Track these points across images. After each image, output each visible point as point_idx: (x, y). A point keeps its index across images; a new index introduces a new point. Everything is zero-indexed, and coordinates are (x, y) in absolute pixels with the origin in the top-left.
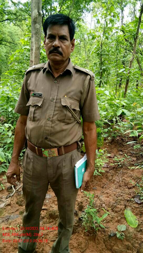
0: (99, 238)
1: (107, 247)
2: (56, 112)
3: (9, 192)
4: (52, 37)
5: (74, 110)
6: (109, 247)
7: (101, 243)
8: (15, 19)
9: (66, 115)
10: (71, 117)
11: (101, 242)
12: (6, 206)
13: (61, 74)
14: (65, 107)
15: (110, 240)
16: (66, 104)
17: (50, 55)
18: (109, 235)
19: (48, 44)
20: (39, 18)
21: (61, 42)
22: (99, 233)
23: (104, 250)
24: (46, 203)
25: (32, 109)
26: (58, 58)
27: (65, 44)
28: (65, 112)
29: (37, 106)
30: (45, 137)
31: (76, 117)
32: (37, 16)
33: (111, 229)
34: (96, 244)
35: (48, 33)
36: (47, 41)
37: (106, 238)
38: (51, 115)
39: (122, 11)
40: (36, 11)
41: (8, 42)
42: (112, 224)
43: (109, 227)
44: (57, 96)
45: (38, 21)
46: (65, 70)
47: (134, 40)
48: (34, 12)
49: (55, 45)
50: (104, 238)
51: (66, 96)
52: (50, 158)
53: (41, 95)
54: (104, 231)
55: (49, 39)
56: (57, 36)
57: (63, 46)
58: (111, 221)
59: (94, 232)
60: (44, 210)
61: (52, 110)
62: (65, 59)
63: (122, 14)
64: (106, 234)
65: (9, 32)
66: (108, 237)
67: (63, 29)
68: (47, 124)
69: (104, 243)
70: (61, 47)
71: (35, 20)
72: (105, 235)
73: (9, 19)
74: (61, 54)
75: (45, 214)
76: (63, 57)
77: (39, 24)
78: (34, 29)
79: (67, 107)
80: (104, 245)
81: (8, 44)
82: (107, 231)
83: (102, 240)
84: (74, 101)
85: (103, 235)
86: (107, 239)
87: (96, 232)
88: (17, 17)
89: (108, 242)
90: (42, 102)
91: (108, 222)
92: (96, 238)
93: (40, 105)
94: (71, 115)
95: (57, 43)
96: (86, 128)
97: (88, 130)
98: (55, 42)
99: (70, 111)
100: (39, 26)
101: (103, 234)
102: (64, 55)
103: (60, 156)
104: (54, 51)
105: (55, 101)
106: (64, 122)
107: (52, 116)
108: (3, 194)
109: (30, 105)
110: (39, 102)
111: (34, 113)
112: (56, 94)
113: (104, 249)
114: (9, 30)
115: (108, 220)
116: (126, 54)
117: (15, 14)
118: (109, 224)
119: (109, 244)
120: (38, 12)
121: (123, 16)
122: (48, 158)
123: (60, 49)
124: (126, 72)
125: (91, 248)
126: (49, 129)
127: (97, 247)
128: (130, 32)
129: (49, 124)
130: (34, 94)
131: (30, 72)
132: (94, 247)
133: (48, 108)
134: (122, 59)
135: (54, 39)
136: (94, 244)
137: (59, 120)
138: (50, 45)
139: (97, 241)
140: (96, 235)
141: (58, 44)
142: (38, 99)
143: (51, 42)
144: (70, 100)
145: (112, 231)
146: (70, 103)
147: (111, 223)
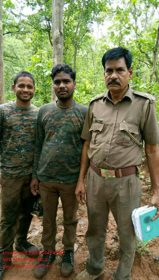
0: (144, 263)
1: (153, 271)
2: (114, 136)
3: (40, 219)
4: (110, 71)
5: (133, 134)
6: (156, 271)
7: (146, 268)
8: (17, 32)
9: (124, 139)
10: (129, 141)
11: (146, 266)
12: (40, 234)
13: (120, 100)
14: (124, 131)
15: (155, 264)
16: (124, 128)
17: (109, 86)
18: (154, 259)
19: (106, 77)
20: (61, 38)
21: (118, 74)
22: (143, 258)
23: (151, 275)
24: (81, 230)
25: (94, 134)
26: (116, 88)
27: (122, 75)
28: (123, 136)
29: (98, 131)
30: (104, 158)
31: (136, 141)
32: (59, 36)
33: (155, 253)
34: (141, 268)
35: (107, 67)
36: (106, 74)
37: (151, 262)
38: (110, 138)
39: (136, 21)
40: (58, 30)
41: (10, 57)
42: (156, 248)
43: (153, 251)
44: (116, 121)
45: (60, 41)
46: (123, 97)
47: (154, 53)
48: (56, 32)
49: (113, 77)
50: (149, 262)
51: (124, 121)
52: (107, 178)
53: (101, 122)
54: (149, 255)
55: (107, 73)
56: (114, 70)
57: (121, 77)
58: (154, 245)
59: (138, 257)
60: (81, 237)
61: (111, 134)
62: (123, 88)
63: (136, 24)
64: (151, 258)
65: (9, 46)
66: (153, 261)
67: (120, 62)
68: (106, 146)
69: (150, 267)
70: (119, 78)
71: (57, 40)
72: (149, 260)
73: (11, 32)
74: (119, 84)
75: (83, 240)
76: (121, 86)
77: (61, 43)
78: (56, 50)
79: (126, 131)
80: (150, 269)
81: (10, 59)
82: (151, 255)
83: (147, 264)
84: (132, 125)
85: (148, 260)
86: (153, 263)
87: (140, 257)
88: (20, 30)
89: (153, 267)
90: (102, 128)
91: (151, 246)
92: (141, 263)
93: (100, 130)
94: (129, 139)
95: (114, 75)
96: (149, 150)
97: (151, 152)
98: (113, 75)
99: (128, 135)
100: (61, 46)
101: (147, 258)
102: (122, 85)
103: (117, 177)
104: (112, 82)
105: (114, 126)
106: (122, 145)
107: (111, 140)
108: (34, 222)
109: (93, 130)
110: (100, 128)
111: (96, 137)
112: (115, 119)
113: (150, 273)
114: (9, 44)
115: (151, 244)
116: (139, 65)
117: (17, 27)
118: (152, 248)
119: (155, 268)
120: (60, 32)
121: (137, 26)
122: (106, 178)
123: (118, 80)
124: (147, 87)
125: (137, 273)
126: (108, 151)
127: (143, 272)
128: (149, 45)
129: (108, 147)
130: (96, 121)
131: (93, 102)
132: (140, 272)
133: (107, 132)
134: (135, 71)
135: (112, 72)
136: (139, 269)
137: (117, 144)
138: (108, 78)
139: (142, 266)
140: (140, 260)
141: (116, 76)
142: (99, 125)
143: (109, 75)
144: (129, 125)
145: (156, 255)
146: (128, 127)
147: (154, 246)
